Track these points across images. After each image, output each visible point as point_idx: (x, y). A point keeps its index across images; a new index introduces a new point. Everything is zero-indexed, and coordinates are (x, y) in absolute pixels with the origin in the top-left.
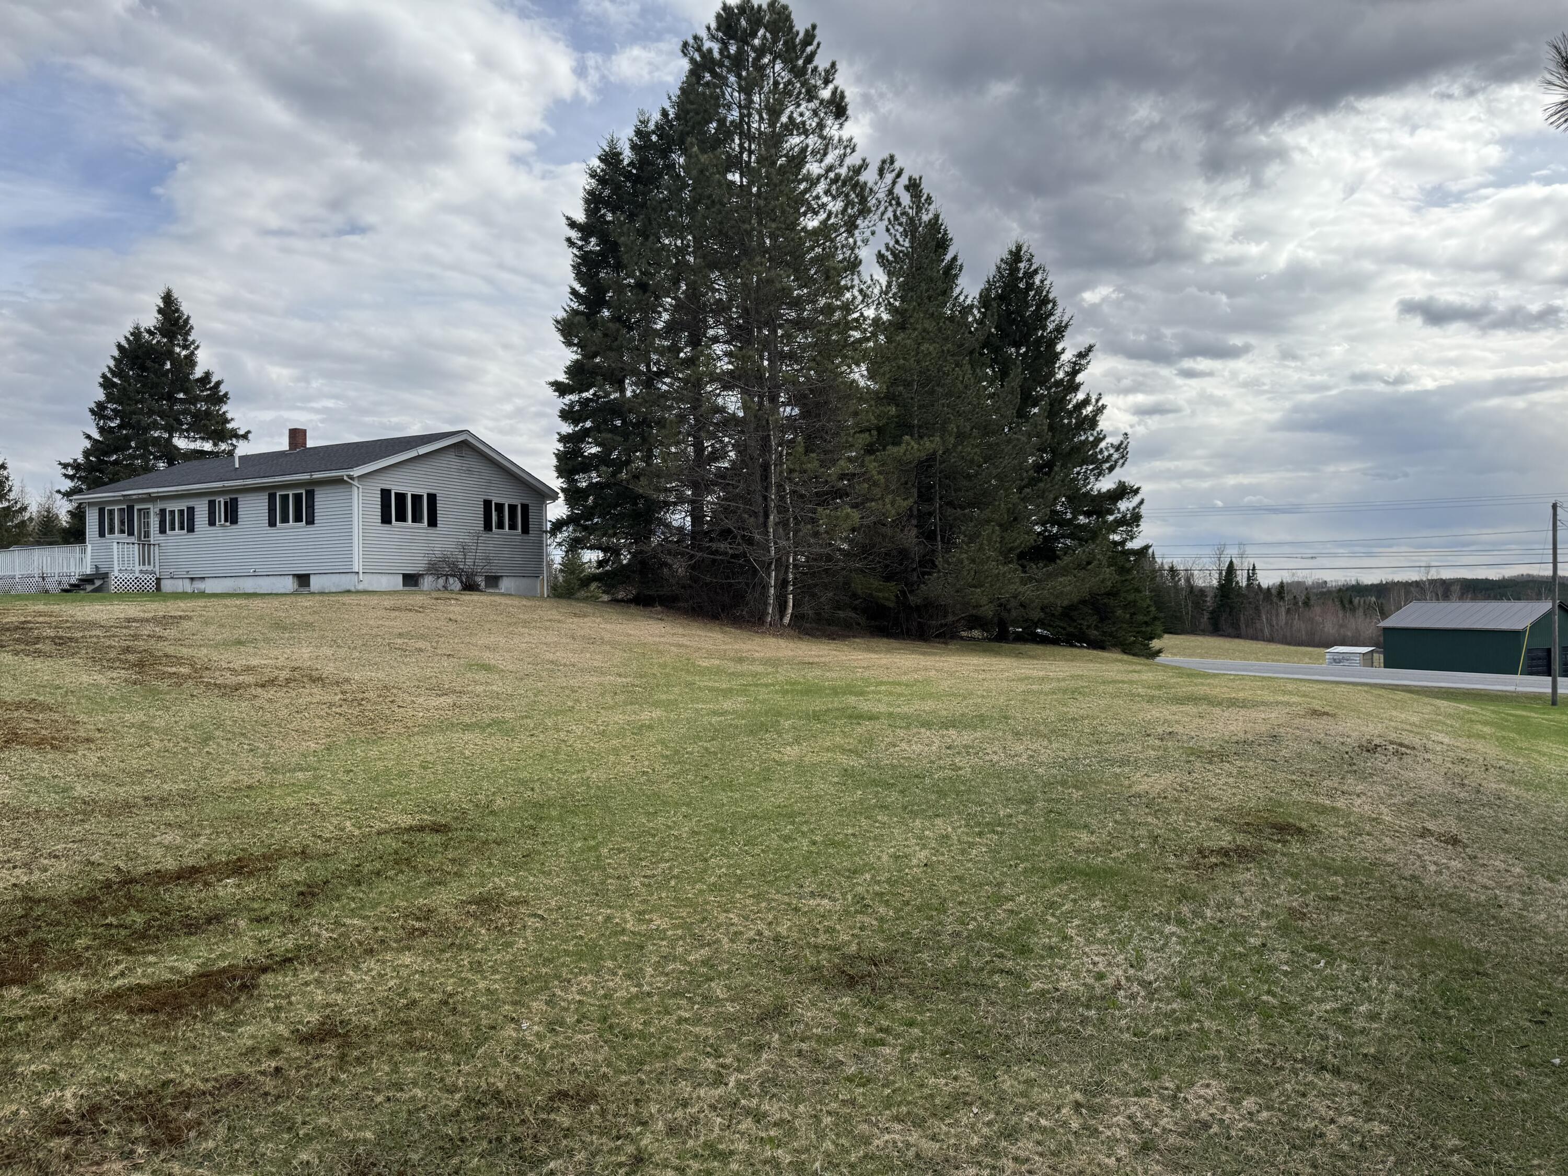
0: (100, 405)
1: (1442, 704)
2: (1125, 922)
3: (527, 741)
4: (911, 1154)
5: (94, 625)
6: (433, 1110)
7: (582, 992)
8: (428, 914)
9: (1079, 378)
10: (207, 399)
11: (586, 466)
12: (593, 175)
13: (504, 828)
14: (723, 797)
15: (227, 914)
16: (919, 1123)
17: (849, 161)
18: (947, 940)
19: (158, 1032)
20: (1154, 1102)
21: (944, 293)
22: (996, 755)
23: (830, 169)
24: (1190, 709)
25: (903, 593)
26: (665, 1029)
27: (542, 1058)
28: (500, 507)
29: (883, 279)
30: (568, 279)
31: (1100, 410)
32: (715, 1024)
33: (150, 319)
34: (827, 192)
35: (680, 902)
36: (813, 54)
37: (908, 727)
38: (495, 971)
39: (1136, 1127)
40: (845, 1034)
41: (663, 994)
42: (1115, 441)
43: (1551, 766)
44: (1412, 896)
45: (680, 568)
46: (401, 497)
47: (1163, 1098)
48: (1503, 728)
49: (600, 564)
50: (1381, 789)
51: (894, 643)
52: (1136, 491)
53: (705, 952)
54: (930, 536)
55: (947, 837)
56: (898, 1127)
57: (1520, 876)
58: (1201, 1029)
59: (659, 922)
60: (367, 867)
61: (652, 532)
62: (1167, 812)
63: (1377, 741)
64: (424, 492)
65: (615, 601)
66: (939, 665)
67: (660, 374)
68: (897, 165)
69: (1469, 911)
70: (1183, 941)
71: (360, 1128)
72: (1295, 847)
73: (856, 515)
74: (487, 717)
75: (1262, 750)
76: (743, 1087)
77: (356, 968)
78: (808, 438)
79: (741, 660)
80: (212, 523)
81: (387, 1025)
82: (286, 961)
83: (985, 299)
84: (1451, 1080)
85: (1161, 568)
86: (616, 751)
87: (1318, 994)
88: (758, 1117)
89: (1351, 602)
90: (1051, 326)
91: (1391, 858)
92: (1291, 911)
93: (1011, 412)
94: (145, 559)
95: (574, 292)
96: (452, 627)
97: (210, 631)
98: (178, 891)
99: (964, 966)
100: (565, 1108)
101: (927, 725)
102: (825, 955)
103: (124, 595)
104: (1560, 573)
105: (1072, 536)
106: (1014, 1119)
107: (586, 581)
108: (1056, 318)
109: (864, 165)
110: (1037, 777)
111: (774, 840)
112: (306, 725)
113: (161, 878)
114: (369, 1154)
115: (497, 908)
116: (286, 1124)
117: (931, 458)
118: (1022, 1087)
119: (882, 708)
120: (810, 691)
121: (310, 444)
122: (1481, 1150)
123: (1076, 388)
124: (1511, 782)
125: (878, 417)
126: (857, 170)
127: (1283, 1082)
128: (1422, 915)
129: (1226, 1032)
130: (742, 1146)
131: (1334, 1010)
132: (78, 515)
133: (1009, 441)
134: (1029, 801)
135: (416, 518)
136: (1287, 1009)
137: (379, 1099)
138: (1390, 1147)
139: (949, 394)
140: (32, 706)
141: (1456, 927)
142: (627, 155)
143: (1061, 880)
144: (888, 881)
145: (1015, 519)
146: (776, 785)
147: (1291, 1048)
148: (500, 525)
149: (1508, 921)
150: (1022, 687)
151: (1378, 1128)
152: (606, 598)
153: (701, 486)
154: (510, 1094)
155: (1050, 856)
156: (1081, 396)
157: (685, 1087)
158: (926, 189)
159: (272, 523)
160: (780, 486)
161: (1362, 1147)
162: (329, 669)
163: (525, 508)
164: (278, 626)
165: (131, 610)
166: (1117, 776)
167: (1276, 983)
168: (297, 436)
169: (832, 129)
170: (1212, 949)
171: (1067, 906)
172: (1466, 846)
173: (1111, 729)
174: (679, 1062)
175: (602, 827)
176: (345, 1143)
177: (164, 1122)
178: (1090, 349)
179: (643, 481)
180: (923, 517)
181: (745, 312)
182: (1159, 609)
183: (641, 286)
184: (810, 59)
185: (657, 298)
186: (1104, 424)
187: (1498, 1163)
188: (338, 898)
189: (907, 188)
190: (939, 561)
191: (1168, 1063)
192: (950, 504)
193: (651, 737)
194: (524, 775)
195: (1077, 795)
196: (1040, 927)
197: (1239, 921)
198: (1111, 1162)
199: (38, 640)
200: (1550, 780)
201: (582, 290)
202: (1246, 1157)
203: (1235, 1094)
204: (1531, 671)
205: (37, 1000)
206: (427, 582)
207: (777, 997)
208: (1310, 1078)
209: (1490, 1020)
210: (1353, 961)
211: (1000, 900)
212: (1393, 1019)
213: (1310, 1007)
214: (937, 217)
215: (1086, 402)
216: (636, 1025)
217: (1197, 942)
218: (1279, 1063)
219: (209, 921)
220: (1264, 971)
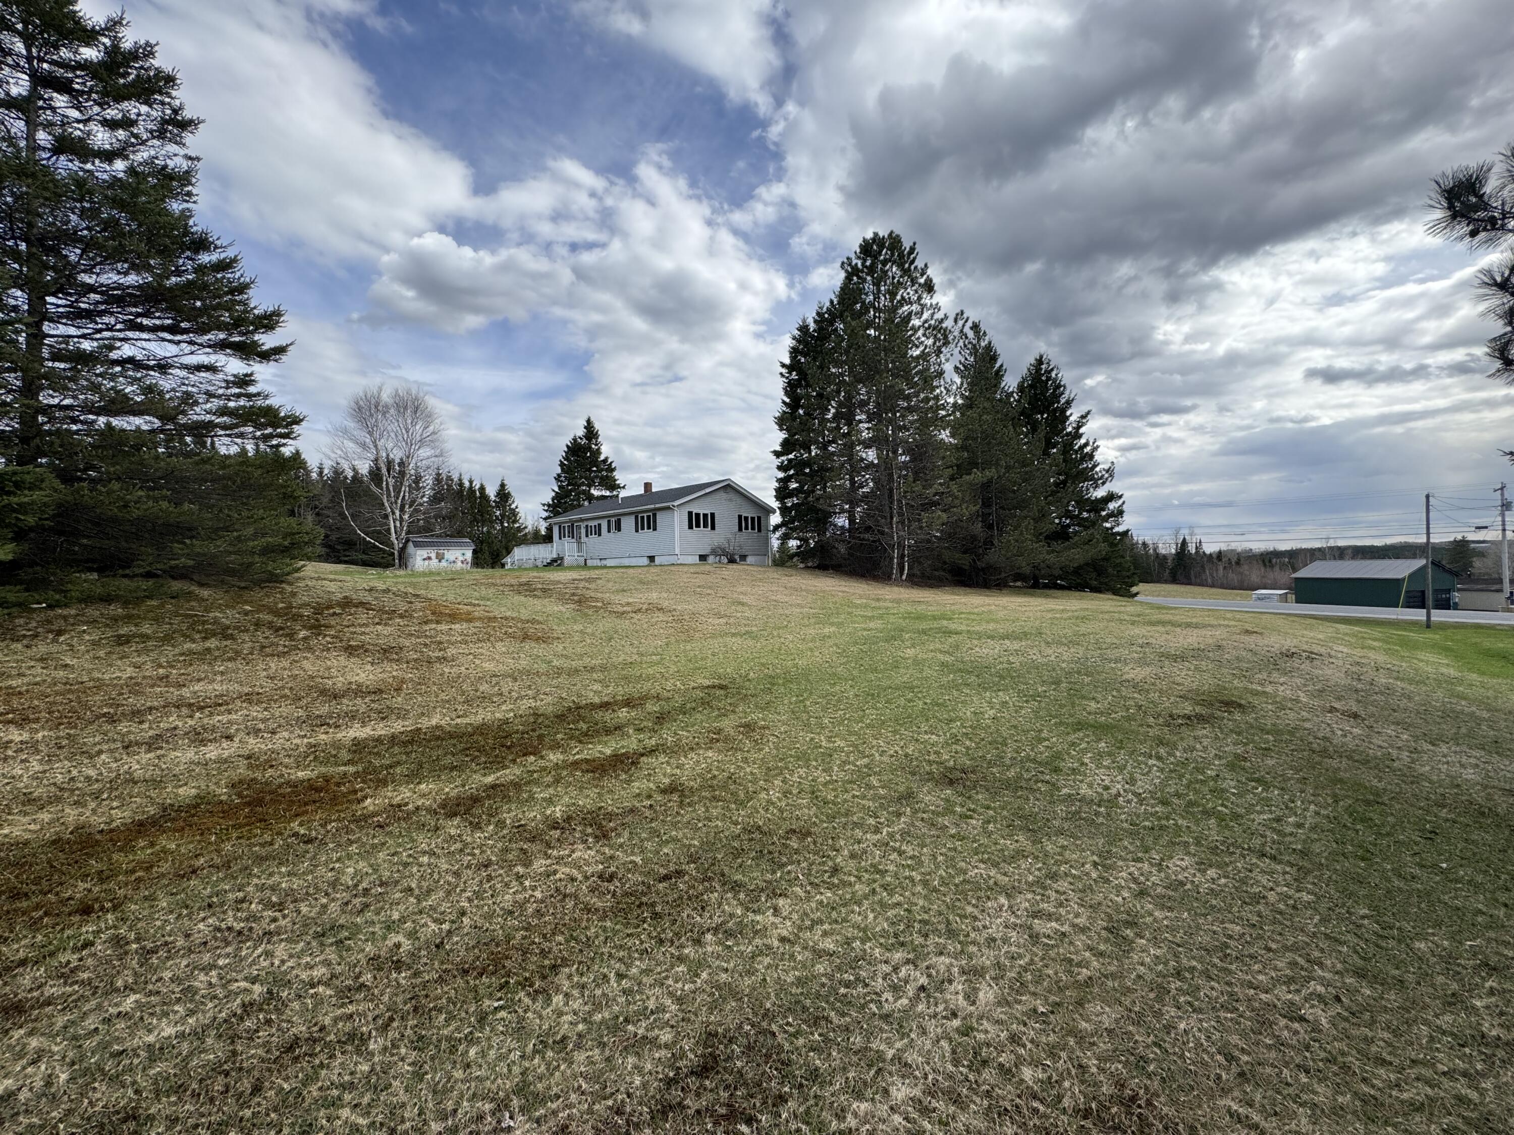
0: (559, 476)
1: (1342, 627)
2: (1121, 757)
3: (764, 643)
4: (991, 882)
5: (559, 582)
6: (727, 833)
7: (800, 777)
8: (719, 731)
9: (1081, 431)
10: (606, 470)
11: (791, 494)
12: (794, 338)
13: (755, 689)
14: (872, 676)
15: (624, 726)
16: (996, 865)
17: (936, 317)
18: (1008, 762)
19: (595, 783)
20: (1146, 866)
21: (995, 386)
22: (1034, 655)
23: (926, 321)
24: (1160, 628)
25: (974, 560)
26: (845, 801)
27: (781, 811)
28: (746, 518)
29: (958, 381)
30: (780, 395)
31: (1096, 449)
32: (873, 799)
33: (581, 432)
34: (924, 335)
35: (851, 733)
36: (915, 259)
37: (979, 639)
38: (755, 763)
39: (1135, 880)
40: (949, 810)
41: (844, 782)
42: (1106, 467)
43: (1429, 669)
44: (1325, 750)
45: (842, 548)
46: (698, 515)
47: (1151, 864)
48: (1388, 643)
49: (799, 547)
50: (1298, 681)
51: (968, 590)
52: (1121, 497)
53: (866, 760)
54: (990, 527)
55: (1006, 702)
56: (983, 866)
57: (1407, 741)
58: (1176, 825)
59: (839, 743)
60: (688, 706)
61: (827, 529)
62: (1148, 691)
63: (1294, 650)
64: (708, 512)
65: (807, 567)
66: (997, 603)
67: (830, 442)
68: (965, 316)
69: (1368, 761)
70: (1162, 770)
71: (692, 839)
72: (1237, 716)
73: (944, 516)
74: (743, 630)
75: (1211, 654)
76: (891, 835)
77: (686, 757)
78: (916, 473)
79: (878, 600)
80: (609, 531)
81: (702, 787)
82: (652, 752)
83: (1021, 388)
84: (1360, 871)
85: (1137, 543)
86: (811, 650)
87: (1258, 808)
88: (901, 853)
89: (1270, 561)
90: (1063, 401)
91: (1307, 725)
92: (1237, 756)
93: (1039, 452)
94: (580, 550)
95: (784, 402)
96: (724, 582)
97: (610, 585)
98: (601, 714)
99: (1019, 777)
100: (794, 838)
101: (992, 637)
102: (935, 766)
103: (571, 568)
104: (1432, 540)
105: (1079, 525)
106: (1055, 868)
107: (791, 557)
108: (1066, 395)
109: (946, 317)
110: (1062, 669)
111: (902, 701)
112: (656, 632)
113: (593, 707)
114: (697, 852)
115: (754, 730)
116: (655, 833)
117: (990, 481)
118: (1058, 850)
119: (964, 628)
120: (920, 617)
121: (654, 490)
122: (1386, 919)
123: (1080, 436)
124: (1397, 679)
125: (957, 459)
126: (941, 321)
127: (1235, 861)
128: (1335, 763)
129: (1194, 828)
130: (892, 868)
131: (1269, 820)
132: (550, 529)
133: (1038, 469)
134: (1058, 683)
135: (705, 526)
136: (1236, 817)
137: (700, 825)
138: (1315, 909)
139: (1000, 443)
140: (533, 621)
141: (1359, 772)
142: (812, 326)
143: (1079, 730)
144: (971, 727)
145: (1043, 515)
146: (902, 671)
147: (1240, 840)
148: (747, 528)
149: (1400, 770)
150: (1050, 615)
151: (1306, 897)
152: (802, 565)
153: (853, 503)
154: (765, 828)
155: (1071, 716)
156: (1083, 441)
157: (858, 833)
158: (983, 327)
159: (637, 531)
160: (899, 501)
161: (1294, 907)
162: (666, 604)
163: (759, 518)
164: (641, 582)
165: (574, 575)
166: (1112, 668)
167: (1227, 799)
168: (648, 486)
169: (927, 300)
170: (1181, 777)
171: (1084, 745)
172: (1364, 719)
173: (1108, 640)
174: (855, 819)
175: (806, 690)
176: (685, 846)
177: (600, 827)
178: (1088, 413)
179: (821, 501)
180: (985, 517)
181: (878, 405)
182: (1135, 568)
183: (820, 396)
184: (913, 262)
185: (829, 401)
186: (1098, 457)
187: (1399, 929)
188: (675, 721)
189: (971, 328)
190: (996, 542)
191: (1155, 844)
192: (1002, 508)
193: (831, 642)
194: (763, 661)
195: (1087, 680)
196: (1066, 757)
197: (1200, 760)
198: (1120, 899)
199: (535, 590)
200: (1428, 678)
201: (788, 400)
202: (1211, 906)
203: (1202, 866)
204: (1408, 605)
205: (542, 763)
206: (711, 559)
207: (908, 788)
208: (1254, 861)
209: (1388, 834)
210: (1282, 789)
211: (1040, 740)
212: (1313, 828)
213: (1252, 817)
214: (990, 343)
215: (1086, 444)
216: (830, 797)
217: (1171, 771)
218: (1232, 849)
219: (616, 729)
220: (1218, 792)
